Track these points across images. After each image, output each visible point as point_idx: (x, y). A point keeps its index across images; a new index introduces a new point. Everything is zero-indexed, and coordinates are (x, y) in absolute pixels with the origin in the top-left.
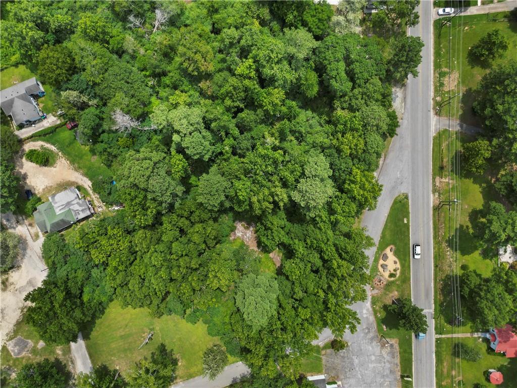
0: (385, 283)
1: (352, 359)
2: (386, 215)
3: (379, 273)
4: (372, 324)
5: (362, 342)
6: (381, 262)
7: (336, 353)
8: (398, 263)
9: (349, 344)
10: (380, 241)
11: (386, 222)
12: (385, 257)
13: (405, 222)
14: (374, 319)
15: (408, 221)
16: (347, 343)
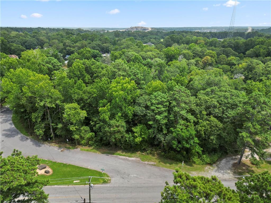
13: (75, 182)
15: (76, 184)
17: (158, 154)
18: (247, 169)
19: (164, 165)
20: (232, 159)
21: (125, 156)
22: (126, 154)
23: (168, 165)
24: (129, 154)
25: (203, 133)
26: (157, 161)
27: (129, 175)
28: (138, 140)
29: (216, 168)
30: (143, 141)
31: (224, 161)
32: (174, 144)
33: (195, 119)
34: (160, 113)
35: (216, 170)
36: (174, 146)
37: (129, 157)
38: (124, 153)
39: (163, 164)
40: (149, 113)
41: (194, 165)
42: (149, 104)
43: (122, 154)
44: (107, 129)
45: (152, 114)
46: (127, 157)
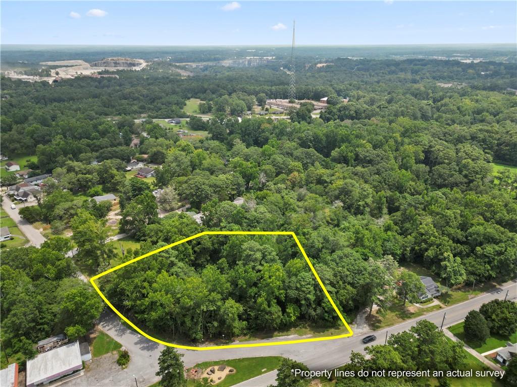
0: (196, 378)
1: (109, 377)
2: (262, 356)
3: (204, 370)
4: (150, 382)
5: (128, 380)
6: (216, 368)
7: (115, 362)
8: (220, 381)
9: (125, 370)
10: (236, 359)
11: (256, 358)
12: (222, 369)
13: (263, 370)
14: (155, 382)
15: (265, 372)
16: (126, 367)
17: (309, 326)
18: (376, 320)
19: (319, 334)
20: (364, 313)
21: (283, 336)
22: (283, 334)
23: (322, 333)
24: (285, 333)
25: (344, 301)
26: (312, 332)
27: (299, 352)
28: (293, 318)
29: (356, 326)
30: (298, 318)
31: (358, 317)
32: (326, 316)
33: (336, 290)
34: (309, 293)
35: (357, 327)
36: (327, 318)
37: (288, 335)
38: (281, 334)
39: (317, 334)
40: (302, 295)
41: (340, 327)
42: (299, 286)
43: (279, 334)
44: (267, 317)
45: (304, 294)
46: (286, 337)
